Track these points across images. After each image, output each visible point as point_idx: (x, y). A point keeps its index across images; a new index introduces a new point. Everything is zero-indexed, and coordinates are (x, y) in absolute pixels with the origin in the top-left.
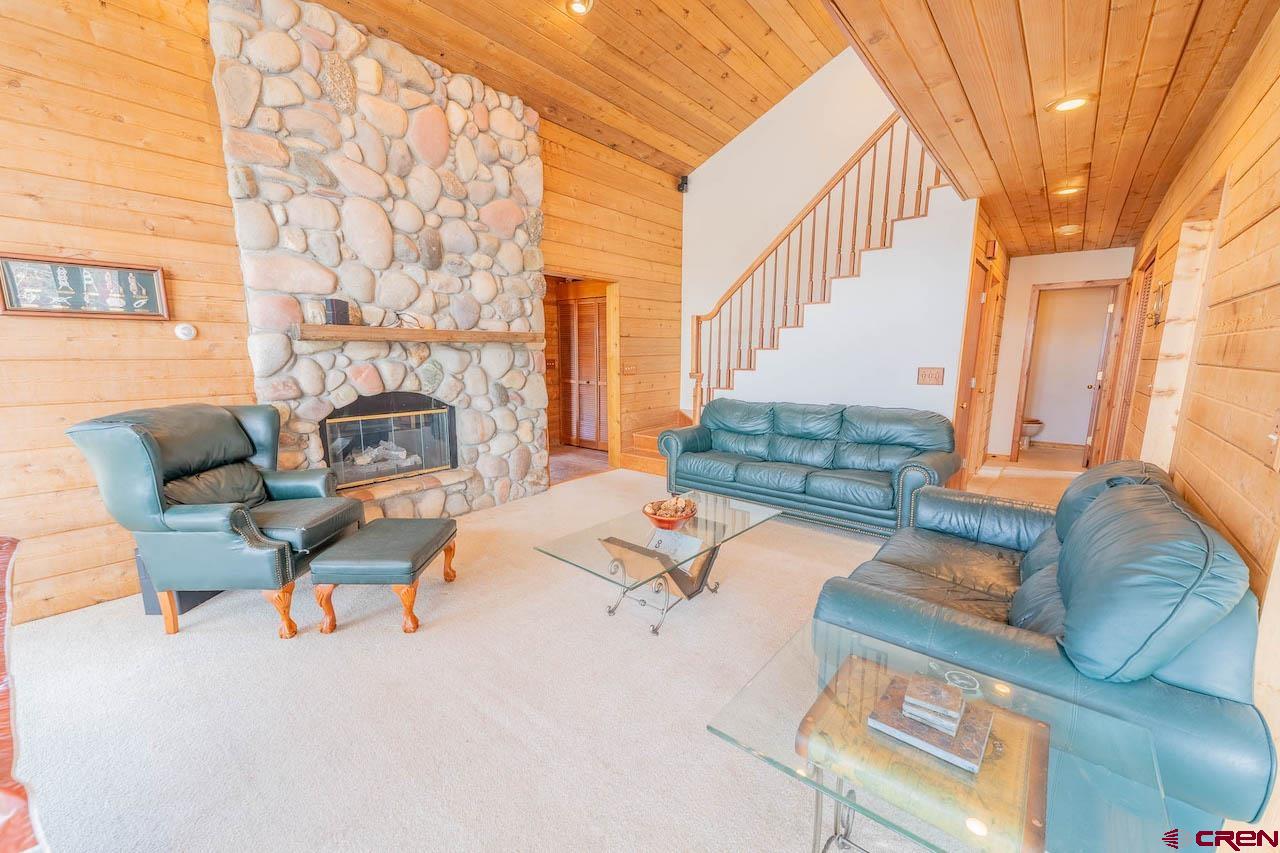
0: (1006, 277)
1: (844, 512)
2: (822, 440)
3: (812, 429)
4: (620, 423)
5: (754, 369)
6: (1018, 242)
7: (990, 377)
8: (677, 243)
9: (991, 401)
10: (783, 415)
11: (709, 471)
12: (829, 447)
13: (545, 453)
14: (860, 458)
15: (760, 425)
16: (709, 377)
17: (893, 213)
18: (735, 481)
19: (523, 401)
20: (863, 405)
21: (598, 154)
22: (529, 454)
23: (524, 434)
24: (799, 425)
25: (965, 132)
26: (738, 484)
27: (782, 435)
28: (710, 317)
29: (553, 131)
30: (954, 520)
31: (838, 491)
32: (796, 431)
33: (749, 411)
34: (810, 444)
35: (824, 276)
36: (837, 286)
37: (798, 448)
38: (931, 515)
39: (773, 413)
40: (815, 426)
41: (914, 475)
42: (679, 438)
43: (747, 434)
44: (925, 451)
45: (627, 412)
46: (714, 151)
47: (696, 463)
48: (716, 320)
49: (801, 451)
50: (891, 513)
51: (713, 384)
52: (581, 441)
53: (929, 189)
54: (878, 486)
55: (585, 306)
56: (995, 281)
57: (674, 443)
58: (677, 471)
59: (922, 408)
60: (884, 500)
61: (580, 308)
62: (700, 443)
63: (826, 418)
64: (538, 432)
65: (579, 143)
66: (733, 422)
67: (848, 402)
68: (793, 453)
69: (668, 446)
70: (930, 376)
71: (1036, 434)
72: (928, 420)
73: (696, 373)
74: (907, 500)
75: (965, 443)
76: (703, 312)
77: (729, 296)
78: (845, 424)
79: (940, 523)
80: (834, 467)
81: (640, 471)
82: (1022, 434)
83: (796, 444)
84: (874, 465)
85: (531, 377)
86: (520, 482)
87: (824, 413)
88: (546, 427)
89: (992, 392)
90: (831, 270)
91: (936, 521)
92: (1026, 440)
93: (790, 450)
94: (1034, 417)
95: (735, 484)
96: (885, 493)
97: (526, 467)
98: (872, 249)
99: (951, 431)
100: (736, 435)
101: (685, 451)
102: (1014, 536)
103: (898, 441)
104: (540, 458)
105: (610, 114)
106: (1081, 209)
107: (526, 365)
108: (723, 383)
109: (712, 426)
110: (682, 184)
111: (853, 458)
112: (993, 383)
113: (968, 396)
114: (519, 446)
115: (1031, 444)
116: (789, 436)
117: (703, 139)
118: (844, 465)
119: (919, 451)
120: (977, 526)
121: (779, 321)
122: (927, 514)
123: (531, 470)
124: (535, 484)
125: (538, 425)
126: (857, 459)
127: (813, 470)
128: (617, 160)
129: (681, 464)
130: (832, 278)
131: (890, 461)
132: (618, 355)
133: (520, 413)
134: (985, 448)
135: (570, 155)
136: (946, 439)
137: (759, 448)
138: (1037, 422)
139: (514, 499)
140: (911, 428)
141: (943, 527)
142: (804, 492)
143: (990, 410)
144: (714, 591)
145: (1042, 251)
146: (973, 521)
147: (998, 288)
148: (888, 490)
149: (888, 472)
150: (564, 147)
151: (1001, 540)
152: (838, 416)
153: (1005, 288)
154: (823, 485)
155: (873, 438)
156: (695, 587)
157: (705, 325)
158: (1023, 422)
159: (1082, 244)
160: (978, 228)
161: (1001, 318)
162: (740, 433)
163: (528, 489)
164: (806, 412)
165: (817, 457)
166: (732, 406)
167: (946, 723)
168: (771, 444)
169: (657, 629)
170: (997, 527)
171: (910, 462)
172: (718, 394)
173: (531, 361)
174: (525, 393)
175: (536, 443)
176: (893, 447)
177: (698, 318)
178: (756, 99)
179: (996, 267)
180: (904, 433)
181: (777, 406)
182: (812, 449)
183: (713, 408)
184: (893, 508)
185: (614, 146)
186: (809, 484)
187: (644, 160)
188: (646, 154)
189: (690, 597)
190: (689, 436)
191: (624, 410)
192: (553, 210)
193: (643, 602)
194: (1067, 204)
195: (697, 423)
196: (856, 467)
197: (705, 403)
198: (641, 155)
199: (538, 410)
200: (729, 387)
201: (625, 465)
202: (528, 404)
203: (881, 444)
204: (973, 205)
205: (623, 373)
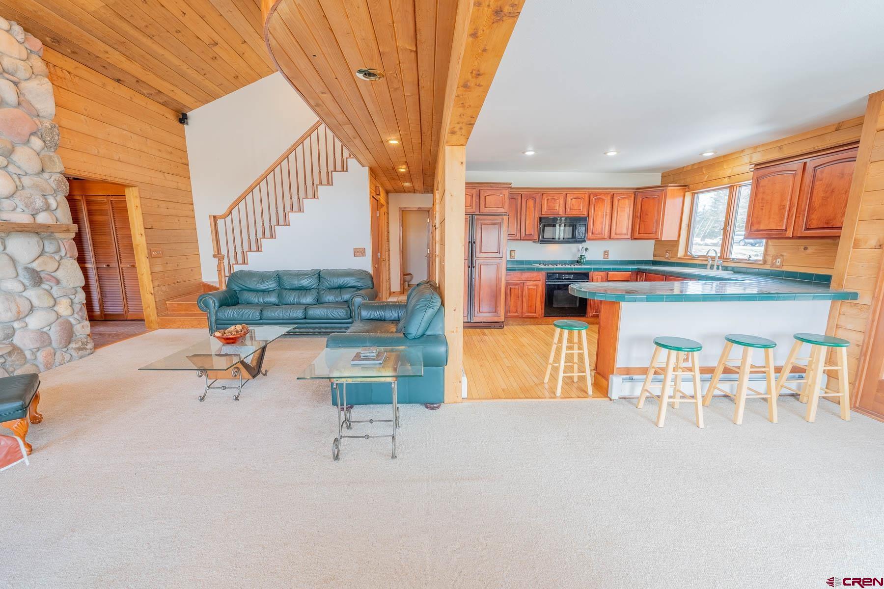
0: (388, 203)
1: (327, 325)
2: (310, 289)
3: (304, 284)
4: (154, 294)
5: (261, 251)
6: (389, 188)
7: (387, 253)
8: (184, 161)
9: (389, 265)
10: (285, 278)
11: (242, 316)
12: (314, 292)
13: (88, 323)
14: (332, 297)
15: (271, 285)
16: (228, 257)
17: (331, 168)
18: (261, 319)
19: (58, 282)
20: (330, 269)
21: (104, 84)
22: (71, 326)
23: (63, 308)
24: (296, 282)
25: (357, 141)
26: (263, 321)
27: (286, 289)
28: (224, 217)
29: (55, 58)
30: (376, 314)
31: (323, 314)
32: (294, 287)
33: (263, 277)
34: (304, 293)
35: (298, 197)
36: (307, 203)
37: (297, 295)
38: (366, 313)
39: (279, 277)
40: (305, 282)
41: (358, 300)
42: (215, 298)
43: (263, 291)
44: (362, 289)
45: (159, 285)
46: (207, 102)
47: (230, 313)
48: (228, 219)
49: (299, 297)
50: (350, 320)
51: (232, 261)
52: (105, 315)
53: (347, 158)
54: (343, 308)
55: (94, 202)
56: (382, 206)
57: (211, 302)
58: (216, 320)
59: (357, 269)
60: (346, 315)
61: (88, 203)
62: (230, 300)
63: (311, 277)
64: (77, 307)
65: (83, 71)
66: (252, 285)
67: (321, 267)
68: (294, 299)
69: (206, 305)
70: (359, 252)
71: (411, 280)
72: (361, 274)
73: (218, 255)
74: (356, 312)
75: (379, 286)
76: (218, 213)
77: (236, 203)
78: (322, 280)
79: (370, 316)
80: (319, 302)
81: (179, 328)
82: (404, 281)
83: (296, 293)
84: (339, 299)
85: (63, 261)
86: (65, 350)
87: (309, 275)
88: (85, 302)
89: (389, 260)
90: (302, 195)
91: (369, 316)
92: (406, 284)
93: (292, 297)
94: (408, 272)
95: (261, 321)
96: (346, 311)
97: (69, 335)
98: (323, 185)
99: (372, 278)
100: (256, 292)
101: (221, 305)
102: (397, 316)
103: (349, 285)
104: (83, 328)
105: (115, 57)
106: (409, 176)
107: (58, 251)
108: (240, 260)
109: (236, 288)
110: (183, 119)
111: (328, 297)
112: (389, 255)
113: (377, 262)
114: (59, 320)
115: (409, 285)
116: (290, 289)
117: (198, 92)
118: (324, 301)
119: (359, 289)
120: (384, 314)
121: (274, 222)
122: (365, 314)
123: (74, 338)
124: (79, 349)
125: (76, 300)
126: (330, 298)
127: (307, 307)
128: (122, 91)
129: (220, 315)
130: (303, 198)
131: (346, 297)
132: (144, 243)
133: (56, 291)
134: (390, 288)
135: (76, 80)
136: (370, 282)
137: (273, 299)
138: (409, 274)
139: (60, 365)
140: (353, 279)
141: (372, 317)
142: (305, 318)
143: (389, 269)
144: (265, 375)
145: (400, 192)
146: (382, 312)
147: (384, 209)
148: (348, 309)
149: (346, 302)
150: (69, 73)
151: (393, 318)
152: (317, 275)
153: (388, 208)
154: (315, 312)
155: (337, 285)
156: (256, 371)
157: (220, 223)
158: (404, 275)
159: (414, 191)
160: (371, 180)
161: (388, 223)
162: (258, 291)
163: (74, 353)
164: (300, 275)
165: (309, 299)
166: (250, 274)
167: (373, 354)
168: (280, 296)
169: (237, 397)
170: (391, 314)
171: (355, 294)
172: (236, 268)
173: (62, 246)
174: (59, 274)
175: (76, 316)
176: (347, 289)
177: (215, 217)
178: (237, 76)
179: (382, 198)
180: (351, 281)
181: (280, 273)
182: (305, 295)
183: (234, 277)
184: (351, 317)
185: (118, 81)
186: (307, 313)
187: (149, 96)
188: (150, 92)
189: (254, 377)
190: (222, 295)
191: (156, 284)
192: (64, 123)
193: (224, 388)
194: (403, 175)
195: (224, 288)
196: (330, 301)
197: (227, 274)
198: (145, 92)
199: (75, 288)
200: (244, 263)
201: (163, 325)
202: (64, 283)
203: (341, 288)
204: (366, 170)
205: (150, 256)
